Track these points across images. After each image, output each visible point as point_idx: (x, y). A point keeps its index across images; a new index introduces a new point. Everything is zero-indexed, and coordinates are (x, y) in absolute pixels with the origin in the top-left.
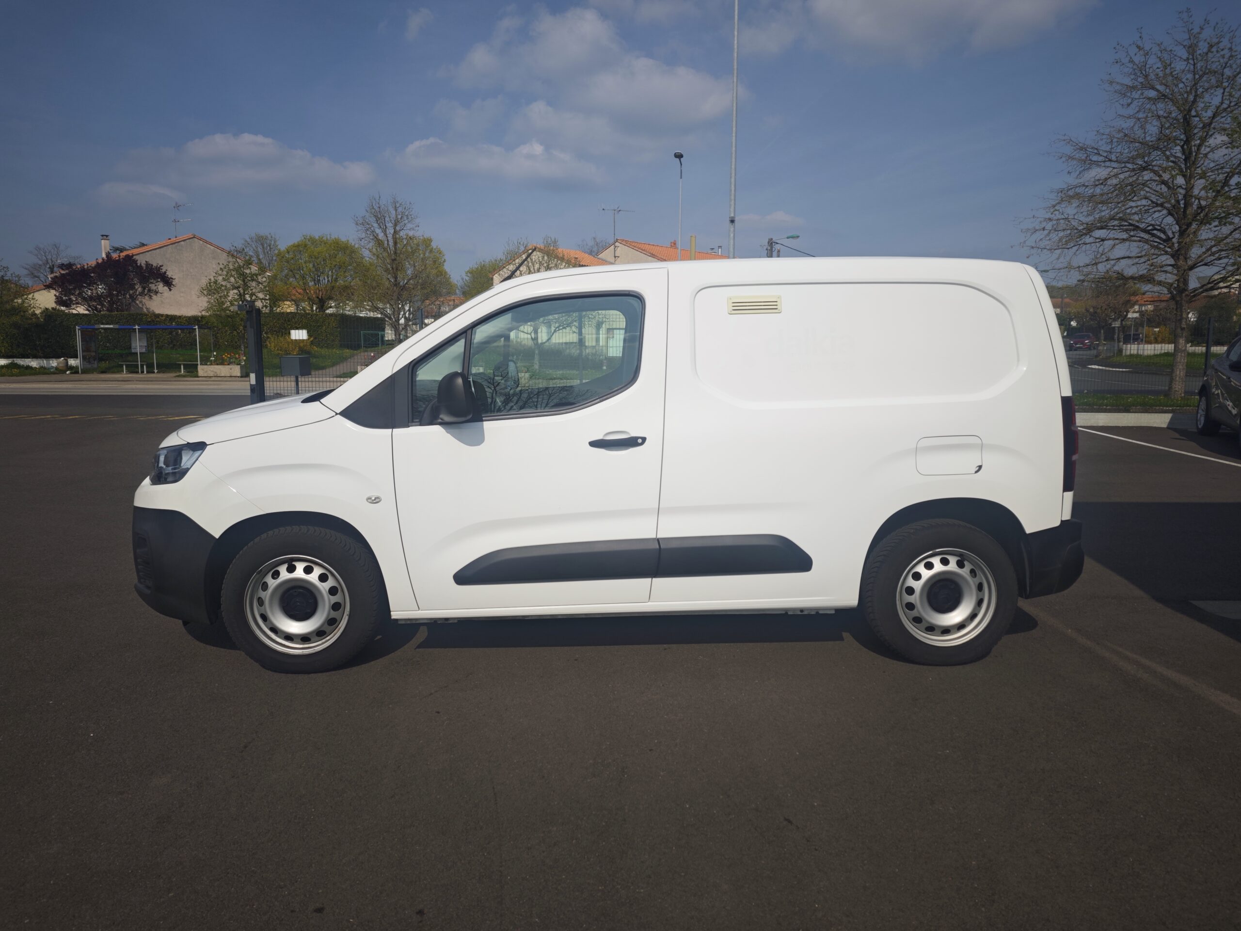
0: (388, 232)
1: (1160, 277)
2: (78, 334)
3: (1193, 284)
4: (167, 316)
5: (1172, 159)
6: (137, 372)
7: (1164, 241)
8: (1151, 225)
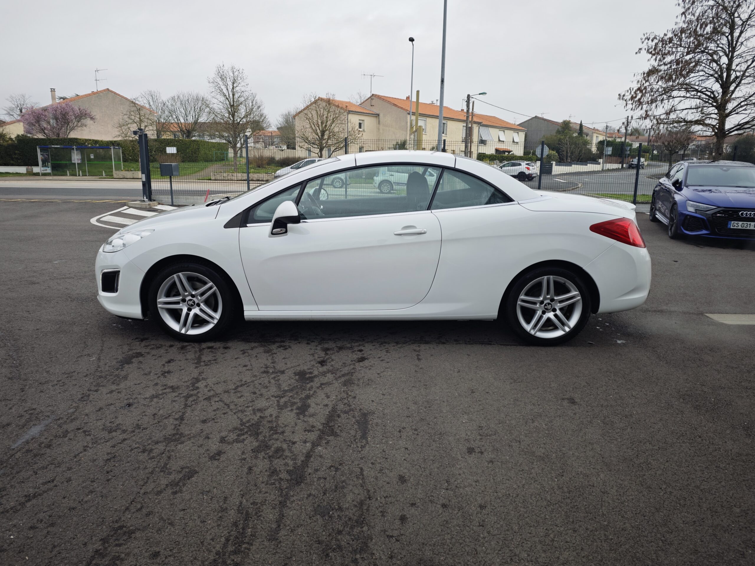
0: (229, 88)
1: (708, 121)
2: (38, 150)
3: (728, 126)
4: (93, 140)
5: (721, 45)
6: (76, 176)
7: (712, 98)
8: (706, 88)
